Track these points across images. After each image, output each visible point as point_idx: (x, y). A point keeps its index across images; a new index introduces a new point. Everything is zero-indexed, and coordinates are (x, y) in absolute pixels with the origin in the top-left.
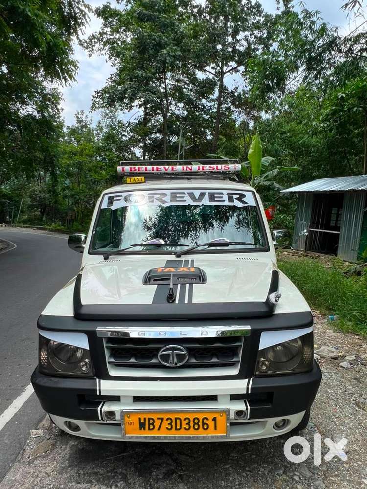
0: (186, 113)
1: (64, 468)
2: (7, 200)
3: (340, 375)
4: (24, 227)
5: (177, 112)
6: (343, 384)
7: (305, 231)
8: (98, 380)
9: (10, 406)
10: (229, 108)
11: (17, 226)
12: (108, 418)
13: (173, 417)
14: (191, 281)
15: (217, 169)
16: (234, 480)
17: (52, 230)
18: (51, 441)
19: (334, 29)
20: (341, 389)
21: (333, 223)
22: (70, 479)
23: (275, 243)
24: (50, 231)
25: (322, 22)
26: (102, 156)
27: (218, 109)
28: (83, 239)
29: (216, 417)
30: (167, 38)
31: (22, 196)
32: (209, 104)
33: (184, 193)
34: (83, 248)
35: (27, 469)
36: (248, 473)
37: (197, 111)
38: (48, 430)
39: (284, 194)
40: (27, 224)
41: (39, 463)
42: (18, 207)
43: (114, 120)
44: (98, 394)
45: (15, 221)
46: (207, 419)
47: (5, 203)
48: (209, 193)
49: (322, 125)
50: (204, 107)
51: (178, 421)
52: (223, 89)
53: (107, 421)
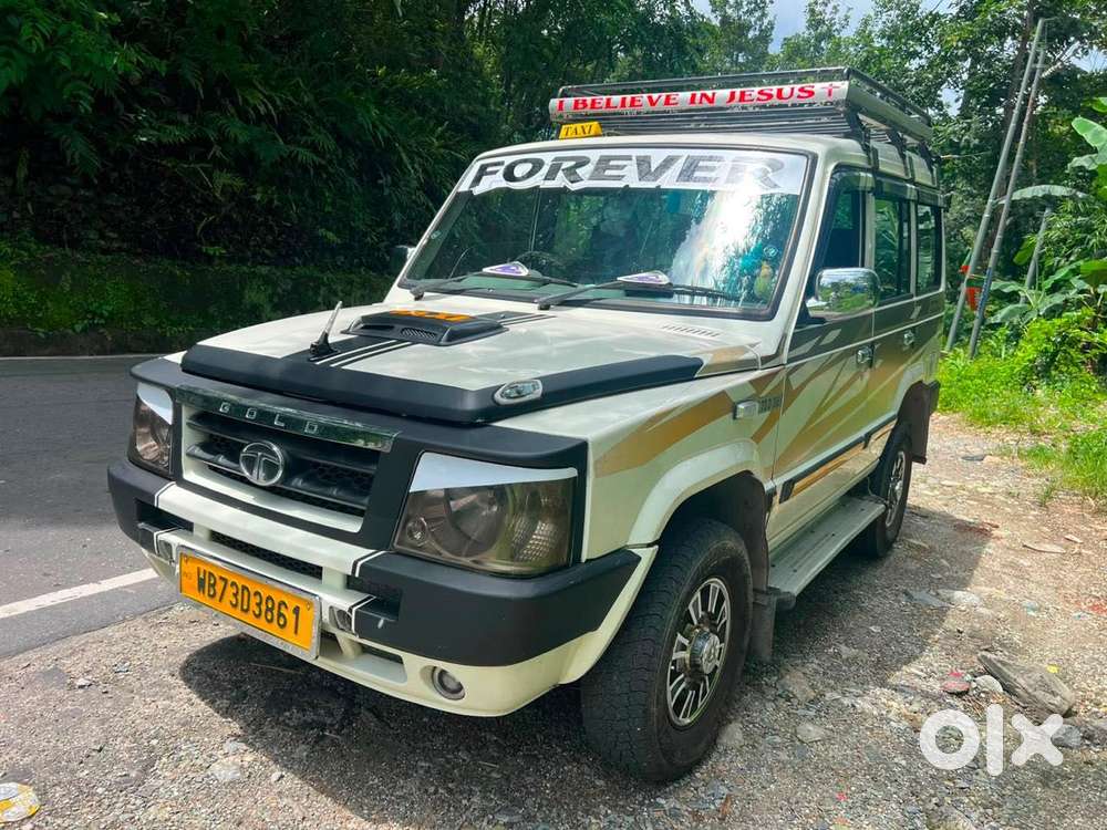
8: (171, 483)
13: (240, 583)
15: (780, 97)
29: (299, 608)
33: (630, 157)
44: (155, 504)
46: (286, 607)
48: (688, 157)
51: (246, 594)
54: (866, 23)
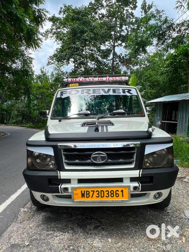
0: (96, 66)
1: (39, 225)
2: (5, 112)
3: (184, 185)
4: (13, 126)
5: (91, 66)
6: (186, 188)
7: (159, 122)
8: (59, 172)
9: (9, 198)
10: (118, 64)
11: (10, 125)
12: (64, 192)
13: (99, 190)
14: (106, 125)
15: (116, 79)
16: (132, 230)
17: (28, 127)
18: (32, 213)
19: (171, 20)
20: (185, 191)
21: (173, 119)
22: (43, 230)
23: (148, 113)
24: (27, 127)
25: (165, 16)
26: (53, 89)
27: (113, 64)
28: (47, 113)
29: (123, 190)
30: (87, 28)
31: (13, 110)
32: (108, 62)
33: (100, 89)
34: (48, 117)
35: (19, 225)
36: (139, 227)
37: (101, 65)
38: (30, 209)
39: (148, 104)
40: (15, 124)
41: (26, 223)
42: (10, 116)
43: (59, 71)
44: (59, 178)
45: (9, 123)
46: (118, 191)
47: (4, 114)
48: (113, 89)
49: (166, 69)
50: (105, 63)
51: (102, 192)
52: (115, 54)
53: (64, 193)
54: (52, 73)
